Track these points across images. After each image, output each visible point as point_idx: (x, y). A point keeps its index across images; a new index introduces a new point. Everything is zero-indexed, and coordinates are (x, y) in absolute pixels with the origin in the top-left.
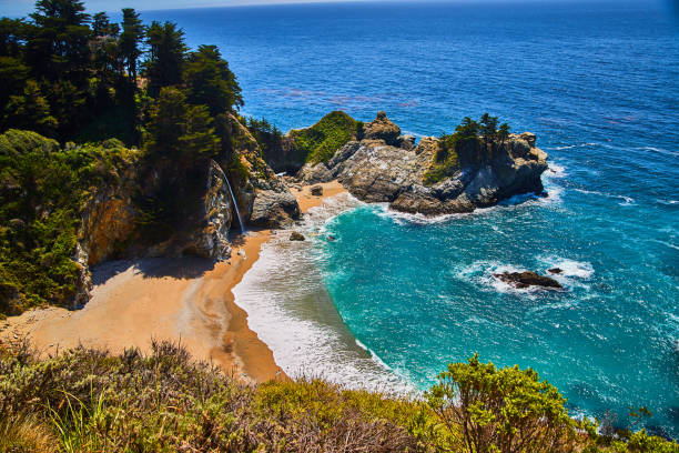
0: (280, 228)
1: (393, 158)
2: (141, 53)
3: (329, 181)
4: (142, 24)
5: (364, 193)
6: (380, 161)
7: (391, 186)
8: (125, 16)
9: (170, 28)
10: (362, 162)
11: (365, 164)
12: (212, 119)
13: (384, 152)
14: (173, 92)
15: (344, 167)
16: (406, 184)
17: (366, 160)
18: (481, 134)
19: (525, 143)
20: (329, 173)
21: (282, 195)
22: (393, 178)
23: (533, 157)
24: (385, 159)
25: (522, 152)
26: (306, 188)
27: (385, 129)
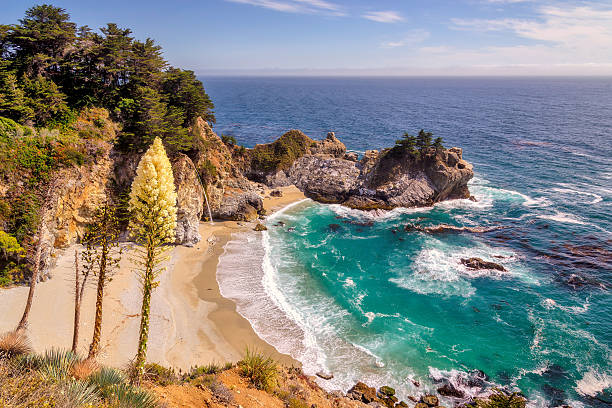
0: (246, 221)
1: (342, 167)
3: (288, 185)
5: (317, 194)
6: (332, 170)
7: (340, 188)
10: (316, 172)
11: (319, 173)
13: (334, 163)
15: (301, 175)
16: (354, 188)
17: (319, 169)
19: (455, 155)
20: (288, 180)
21: (248, 193)
22: (341, 183)
23: (461, 166)
24: (335, 168)
25: (452, 162)
26: (268, 191)
27: (334, 146)
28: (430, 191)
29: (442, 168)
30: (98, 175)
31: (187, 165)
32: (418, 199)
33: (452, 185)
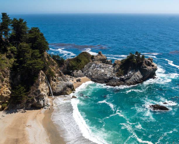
0: (67, 95)
1: (106, 68)
2: (10, 30)
3: (83, 76)
4: (10, 19)
5: (96, 80)
6: (101, 69)
7: (105, 77)
8: (3, 16)
9: (21, 20)
10: (95, 70)
11: (96, 70)
12: (40, 55)
13: (102, 66)
14: (25, 45)
15: (88, 71)
16: (111, 77)
17: (96, 69)
18: (135, 59)
19: (150, 61)
20: (83, 74)
21: (67, 82)
22: (106, 75)
23: (153, 66)
24: (103, 68)
25: (149, 64)
26: (75, 80)
27: (102, 58)
28: (141, 77)
29: (145, 67)
30: (6, 82)
31: (41, 74)
32: (136, 80)
33: (149, 74)
